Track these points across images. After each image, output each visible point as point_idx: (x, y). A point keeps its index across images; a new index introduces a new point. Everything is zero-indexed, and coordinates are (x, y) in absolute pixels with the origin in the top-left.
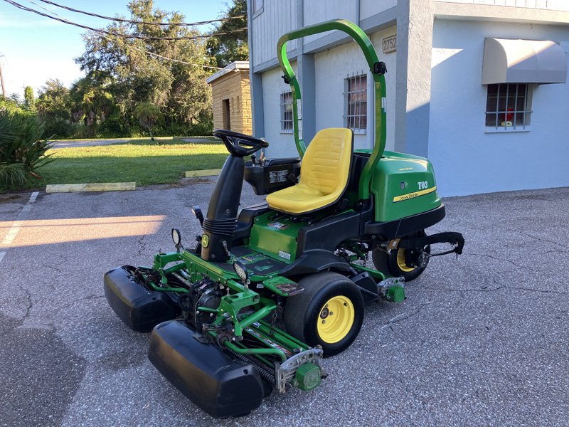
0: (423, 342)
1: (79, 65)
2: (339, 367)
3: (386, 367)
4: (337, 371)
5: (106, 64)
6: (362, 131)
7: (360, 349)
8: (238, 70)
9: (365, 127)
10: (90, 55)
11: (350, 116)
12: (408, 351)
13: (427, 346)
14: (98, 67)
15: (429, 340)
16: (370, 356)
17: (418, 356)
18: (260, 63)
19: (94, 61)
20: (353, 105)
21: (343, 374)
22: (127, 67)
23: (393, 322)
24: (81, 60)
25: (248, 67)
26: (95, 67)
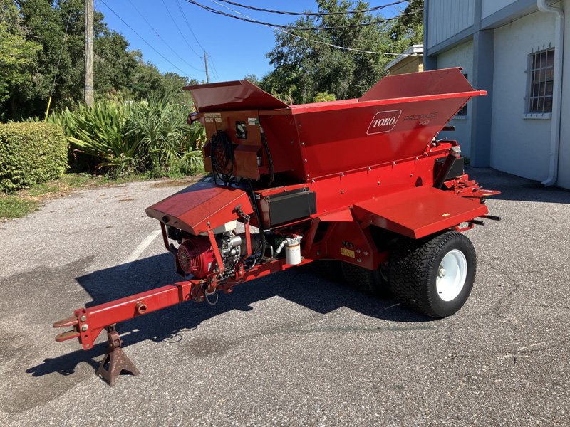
0: (555, 384)
1: (269, 60)
2: (429, 397)
3: (491, 409)
4: (424, 401)
5: (292, 57)
6: (547, 115)
7: (464, 379)
8: (416, 54)
9: (550, 111)
10: (280, 49)
11: (533, 98)
12: (528, 393)
13: (559, 392)
14: (286, 60)
15: (564, 383)
16: (475, 390)
17: (540, 402)
18: (435, 44)
19: (282, 55)
20: (537, 85)
21: (431, 406)
22: (312, 59)
23: (522, 352)
24: (271, 54)
25: (422, 50)
26: (283, 61)
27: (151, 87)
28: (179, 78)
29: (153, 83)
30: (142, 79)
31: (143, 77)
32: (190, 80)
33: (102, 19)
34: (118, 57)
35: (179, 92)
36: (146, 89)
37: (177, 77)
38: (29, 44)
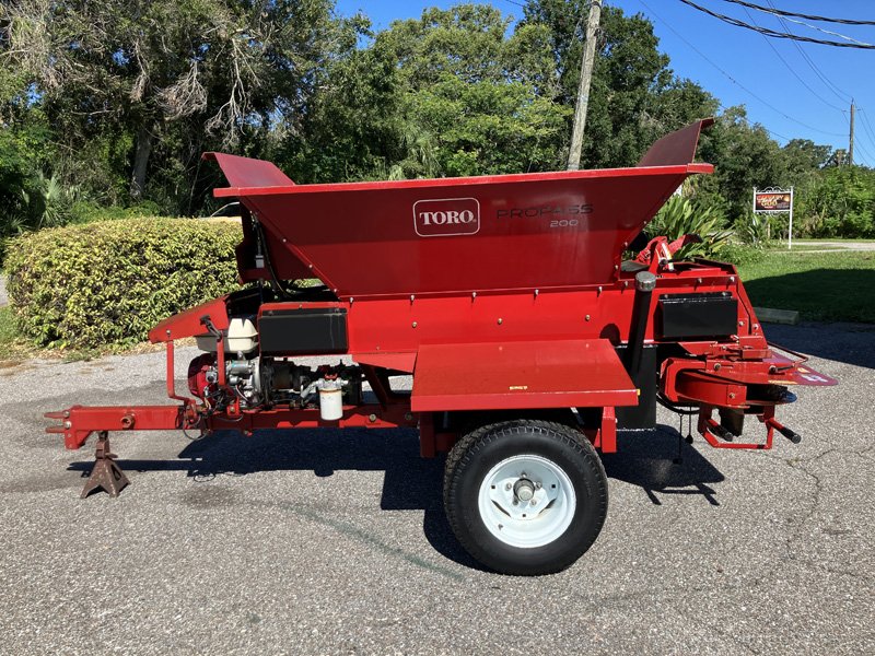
27: (751, 164)
28: (812, 147)
29: (755, 157)
30: (737, 151)
31: (741, 148)
32: (833, 150)
33: (666, 64)
34: (685, 118)
35: (801, 171)
36: (742, 167)
37: (810, 145)
38: (557, 107)
